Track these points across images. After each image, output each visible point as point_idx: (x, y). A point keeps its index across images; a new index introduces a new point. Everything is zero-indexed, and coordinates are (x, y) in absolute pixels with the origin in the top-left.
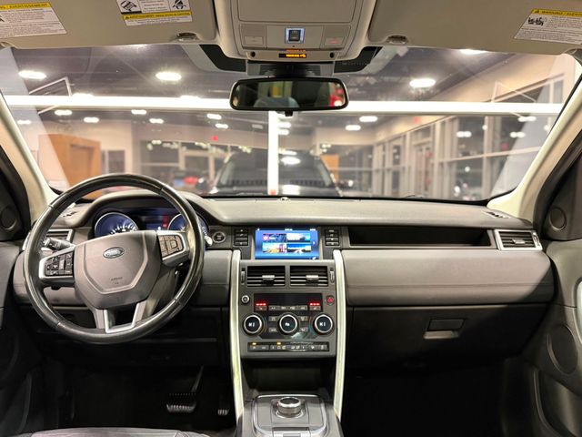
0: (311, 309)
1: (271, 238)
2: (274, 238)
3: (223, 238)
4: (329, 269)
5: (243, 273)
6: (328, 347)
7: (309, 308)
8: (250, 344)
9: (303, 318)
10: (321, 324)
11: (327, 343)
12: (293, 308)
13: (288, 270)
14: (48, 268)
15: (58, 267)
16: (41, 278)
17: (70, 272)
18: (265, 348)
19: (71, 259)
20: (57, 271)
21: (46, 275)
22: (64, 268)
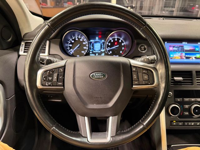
1: (174, 49)
2: (176, 49)
3: (145, 49)
8: (172, 122)
13: (194, 74)
14: (44, 79)
15: (52, 79)
16: (38, 88)
17: (61, 84)
18: (181, 124)
19: (63, 73)
20: (52, 82)
21: (42, 85)
22: (57, 80)
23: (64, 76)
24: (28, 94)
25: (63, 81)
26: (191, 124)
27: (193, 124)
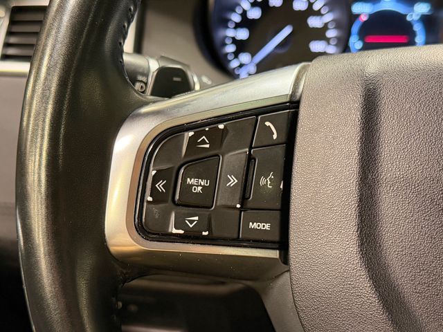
14: (160, 186)
15: (209, 192)
16: (113, 249)
17: (267, 227)
19: (280, 151)
20: (205, 212)
21: (143, 228)
22: (244, 200)
23: (287, 175)
24: (42, 287)
25: (278, 205)
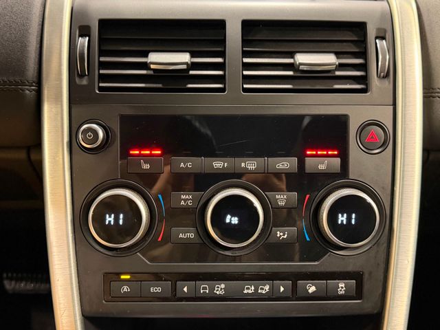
0: (308, 169)
4: (371, 32)
5: (83, 42)
6: (360, 286)
7: (301, 164)
8: (112, 277)
9: (281, 199)
10: (342, 219)
11: (357, 276)
12: (251, 165)
13: (234, 33)
18: (159, 290)
26: (212, 289)
27: (220, 289)
